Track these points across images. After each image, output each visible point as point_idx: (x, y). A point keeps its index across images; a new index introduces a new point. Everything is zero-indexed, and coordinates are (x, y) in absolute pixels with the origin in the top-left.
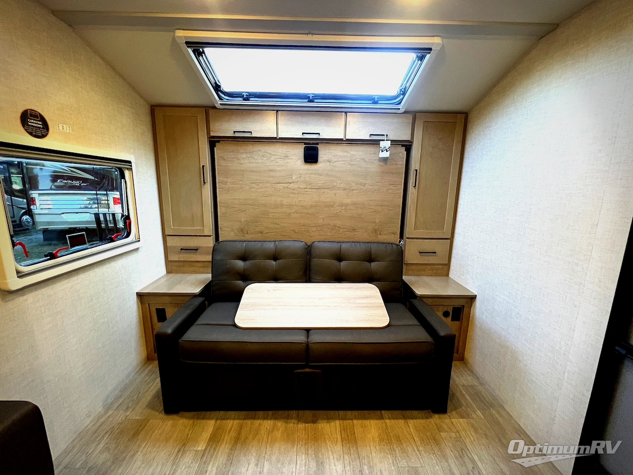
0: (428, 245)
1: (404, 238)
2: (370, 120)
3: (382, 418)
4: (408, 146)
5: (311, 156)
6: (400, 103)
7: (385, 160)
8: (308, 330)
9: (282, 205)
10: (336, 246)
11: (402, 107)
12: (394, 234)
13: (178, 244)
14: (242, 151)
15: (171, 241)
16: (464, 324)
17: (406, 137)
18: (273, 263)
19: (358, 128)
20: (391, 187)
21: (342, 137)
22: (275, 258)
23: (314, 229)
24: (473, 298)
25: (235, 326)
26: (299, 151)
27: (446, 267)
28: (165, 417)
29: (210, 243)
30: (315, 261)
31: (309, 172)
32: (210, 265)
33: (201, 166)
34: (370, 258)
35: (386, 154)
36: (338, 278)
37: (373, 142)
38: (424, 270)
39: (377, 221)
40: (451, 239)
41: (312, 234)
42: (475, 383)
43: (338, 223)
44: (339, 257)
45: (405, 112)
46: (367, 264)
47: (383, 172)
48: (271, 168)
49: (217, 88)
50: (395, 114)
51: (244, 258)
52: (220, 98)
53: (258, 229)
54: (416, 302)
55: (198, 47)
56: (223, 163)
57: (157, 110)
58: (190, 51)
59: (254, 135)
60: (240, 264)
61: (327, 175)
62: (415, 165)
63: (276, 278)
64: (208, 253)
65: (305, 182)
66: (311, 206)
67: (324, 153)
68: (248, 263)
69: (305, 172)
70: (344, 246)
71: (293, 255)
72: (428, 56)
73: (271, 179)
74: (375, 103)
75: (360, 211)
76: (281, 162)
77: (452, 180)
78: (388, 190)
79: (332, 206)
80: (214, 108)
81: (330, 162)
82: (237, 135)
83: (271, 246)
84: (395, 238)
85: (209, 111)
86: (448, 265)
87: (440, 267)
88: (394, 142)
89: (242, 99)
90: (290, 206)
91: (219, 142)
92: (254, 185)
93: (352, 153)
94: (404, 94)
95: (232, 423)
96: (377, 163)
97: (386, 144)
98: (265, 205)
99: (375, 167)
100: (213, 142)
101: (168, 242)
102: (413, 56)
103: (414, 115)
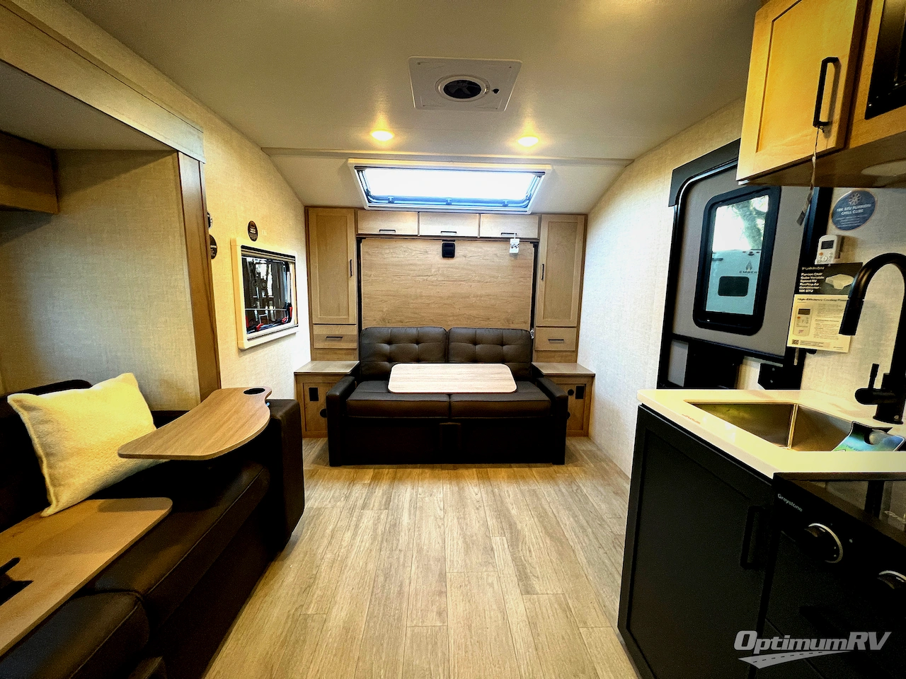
0: (557, 333)
1: (535, 327)
2: (501, 220)
3: (511, 467)
4: (536, 244)
5: (448, 251)
6: (527, 207)
7: (515, 255)
8: (449, 395)
9: (421, 296)
10: (471, 332)
11: (529, 210)
12: (525, 323)
13: (324, 333)
14: (386, 247)
15: (317, 330)
16: (587, 401)
17: (533, 235)
18: (416, 346)
19: (491, 228)
20: (522, 279)
21: (477, 235)
22: (418, 343)
23: (451, 318)
24: (592, 377)
25: (389, 392)
26: (438, 248)
27: (574, 354)
28: (331, 468)
29: (354, 331)
30: (453, 345)
31: (447, 266)
32: (357, 352)
33: (349, 260)
34: (502, 343)
35: (515, 251)
36: (474, 359)
37: (505, 240)
38: (554, 357)
39: (509, 311)
40: (578, 327)
41: (449, 323)
42: (594, 449)
43: (474, 312)
44: (475, 341)
45: (532, 214)
46: (500, 347)
47: (513, 266)
48: (411, 262)
49: (368, 194)
50: (522, 215)
51: (389, 342)
52: (369, 201)
53: (398, 318)
54: (543, 380)
55: (360, 169)
56: (367, 257)
57: (311, 211)
58: (356, 171)
59: (397, 233)
60: (386, 347)
61: (463, 269)
62: (542, 260)
63: (418, 360)
64: (352, 341)
65: (443, 275)
66: (449, 297)
67: (460, 249)
68: (394, 346)
69: (443, 266)
70: (478, 331)
71: (434, 339)
72: (543, 176)
73: (412, 272)
74: (506, 206)
75: (493, 302)
76: (421, 256)
77: (576, 273)
78: (519, 282)
79: (468, 297)
80: (363, 209)
81: (465, 257)
82: (382, 233)
83: (414, 331)
84: (527, 327)
85: (357, 212)
86: (576, 351)
87: (569, 354)
88: (523, 240)
89: (387, 202)
90: (429, 297)
91: (365, 238)
92: (396, 278)
93: (485, 249)
94: (529, 199)
95: (387, 471)
96: (508, 257)
97: (515, 242)
98: (405, 296)
99: (506, 262)
100: (360, 239)
101: (314, 331)
102: (533, 176)
103: (540, 217)
